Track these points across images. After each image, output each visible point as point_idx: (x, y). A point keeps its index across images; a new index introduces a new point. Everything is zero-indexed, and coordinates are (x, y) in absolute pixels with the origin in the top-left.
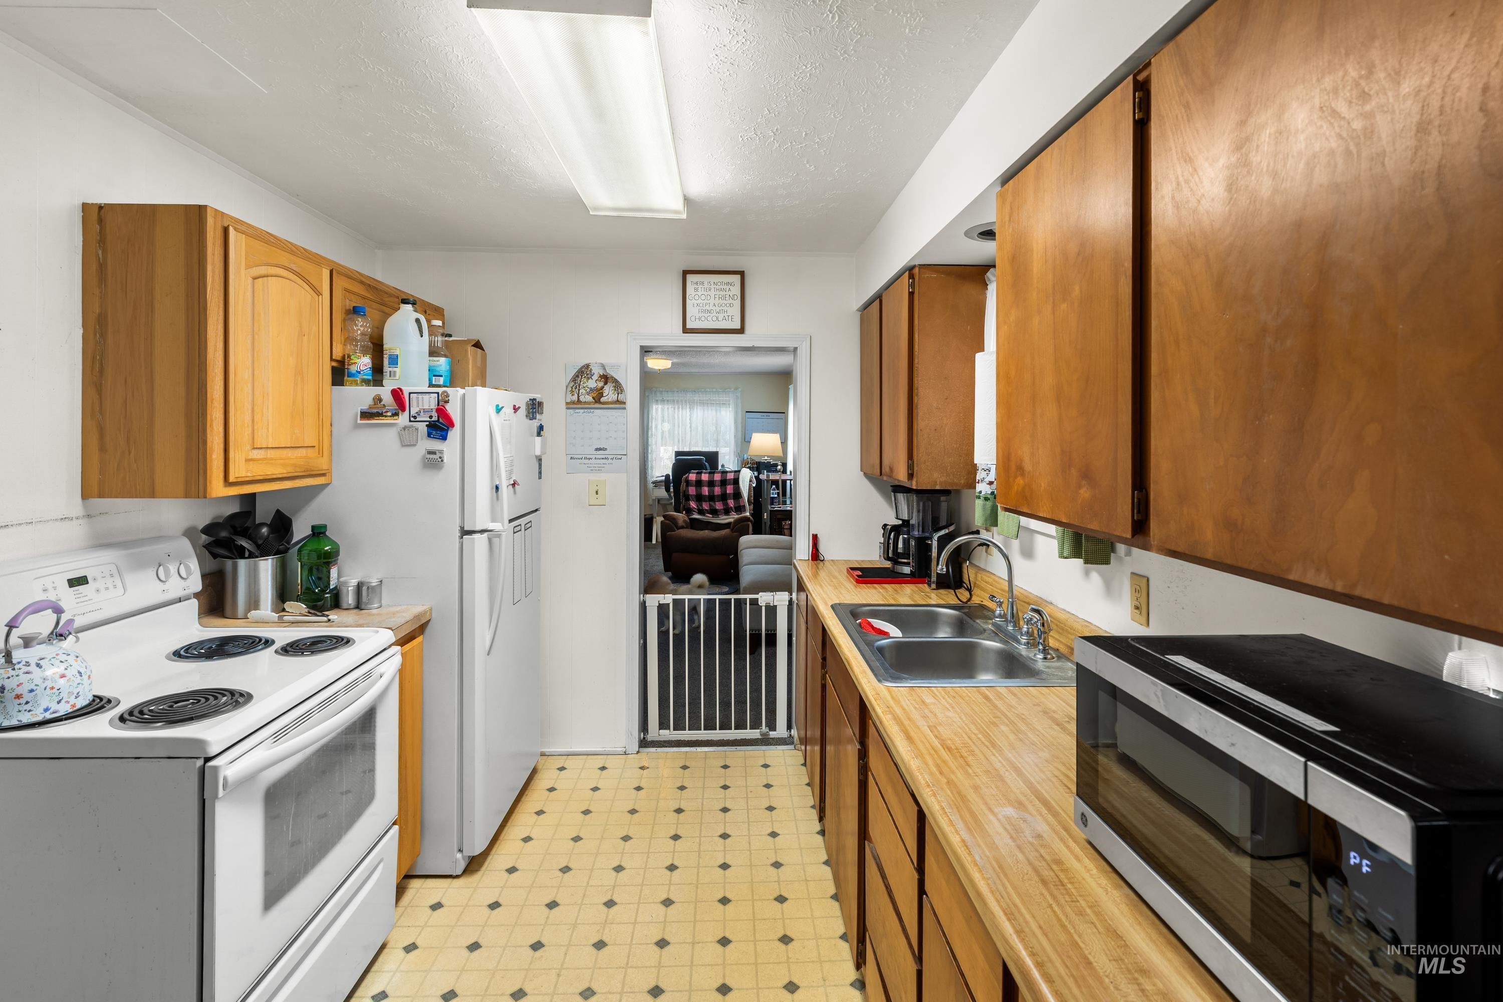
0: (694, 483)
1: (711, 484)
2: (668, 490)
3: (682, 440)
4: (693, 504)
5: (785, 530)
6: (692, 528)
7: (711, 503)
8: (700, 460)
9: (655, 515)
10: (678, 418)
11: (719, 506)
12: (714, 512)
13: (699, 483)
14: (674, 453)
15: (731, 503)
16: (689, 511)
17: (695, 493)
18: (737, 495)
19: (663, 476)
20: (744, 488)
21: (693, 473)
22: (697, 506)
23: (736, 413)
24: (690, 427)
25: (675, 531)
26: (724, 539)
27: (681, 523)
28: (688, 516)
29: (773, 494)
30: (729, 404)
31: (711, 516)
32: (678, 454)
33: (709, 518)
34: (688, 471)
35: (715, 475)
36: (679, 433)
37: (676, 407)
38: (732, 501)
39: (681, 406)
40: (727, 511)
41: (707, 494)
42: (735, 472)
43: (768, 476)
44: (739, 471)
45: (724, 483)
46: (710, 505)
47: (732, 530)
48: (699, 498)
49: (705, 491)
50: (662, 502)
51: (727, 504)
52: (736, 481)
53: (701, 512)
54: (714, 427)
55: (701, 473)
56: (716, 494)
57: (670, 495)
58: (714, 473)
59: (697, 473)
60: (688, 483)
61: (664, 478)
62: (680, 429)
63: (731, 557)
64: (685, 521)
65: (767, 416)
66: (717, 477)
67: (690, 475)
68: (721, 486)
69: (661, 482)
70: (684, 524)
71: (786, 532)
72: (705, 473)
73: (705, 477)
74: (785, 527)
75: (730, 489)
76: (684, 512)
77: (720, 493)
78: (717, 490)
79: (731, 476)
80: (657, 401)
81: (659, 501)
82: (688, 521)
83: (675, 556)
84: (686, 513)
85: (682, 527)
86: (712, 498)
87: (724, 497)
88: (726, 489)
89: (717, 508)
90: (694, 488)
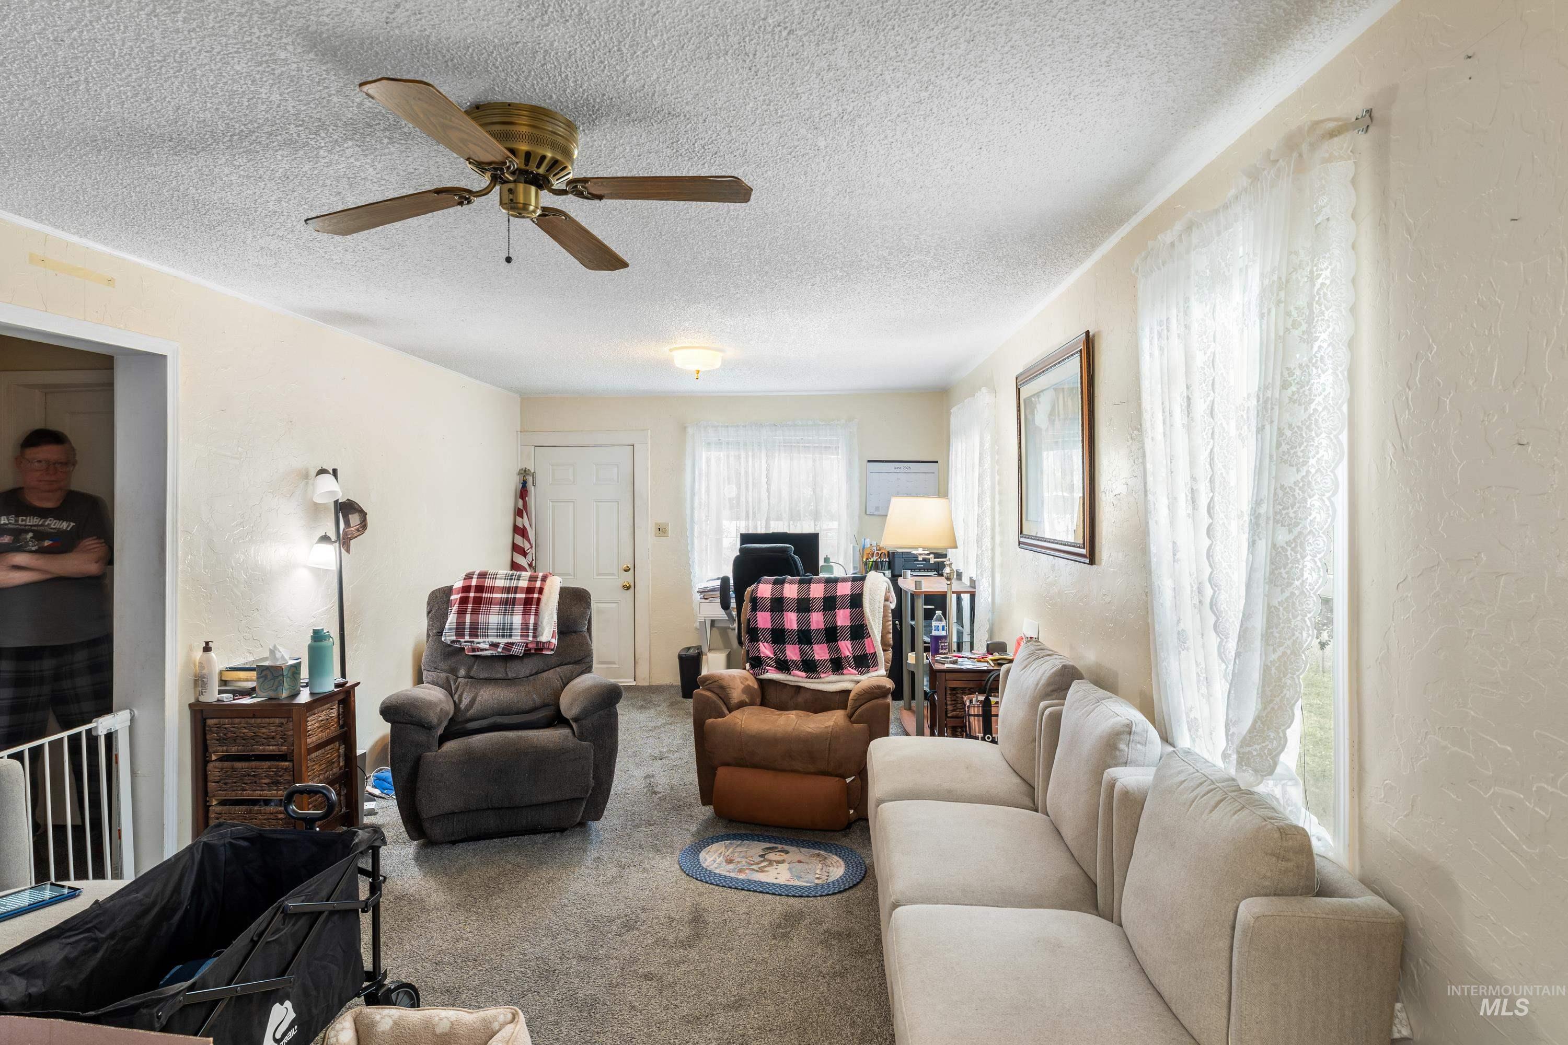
0: (768, 604)
1: (804, 605)
2: (725, 606)
3: (754, 513)
4: (766, 650)
5: (972, 718)
6: (764, 703)
7: (805, 647)
8: (785, 550)
9: (705, 649)
10: (747, 473)
11: (820, 652)
12: (810, 667)
13: (778, 604)
14: (739, 536)
15: (846, 648)
16: (757, 663)
17: (769, 626)
18: (859, 631)
19: (718, 579)
20: (873, 615)
21: (766, 582)
22: (775, 654)
23: (850, 463)
24: (768, 490)
25: (722, 715)
26: (831, 738)
27: (736, 695)
28: (755, 675)
29: (937, 629)
30: (837, 448)
31: (804, 674)
32: (746, 538)
33: (798, 678)
34: (756, 579)
35: (813, 586)
36: (747, 502)
37: (743, 455)
38: (848, 643)
39: (750, 453)
40: (837, 665)
41: (795, 627)
42: (854, 579)
43: (918, 584)
44: (863, 579)
45: (830, 603)
46: (802, 652)
47: (850, 717)
48: (778, 636)
49: (791, 620)
50: (717, 625)
51: (838, 650)
52: (856, 601)
53: (783, 666)
54: (810, 489)
55: (782, 582)
56: (814, 626)
57: (730, 615)
58: (809, 582)
59: (775, 583)
60: (755, 602)
61: (718, 583)
62: (750, 493)
63: (848, 780)
64: (747, 690)
65: (905, 468)
66: (817, 591)
67: (761, 586)
68: (824, 610)
69: (713, 590)
70: (745, 698)
71: (976, 724)
72: (791, 582)
73: (791, 591)
74: (972, 712)
75: (843, 618)
76: (748, 666)
77: (822, 626)
78: (817, 620)
79: (844, 589)
80: (709, 443)
81: (713, 622)
82: (756, 686)
83: (722, 772)
84: (753, 667)
85: (741, 705)
86: (805, 637)
87: (831, 634)
88: (835, 616)
89: (817, 657)
90: (767, 615)
